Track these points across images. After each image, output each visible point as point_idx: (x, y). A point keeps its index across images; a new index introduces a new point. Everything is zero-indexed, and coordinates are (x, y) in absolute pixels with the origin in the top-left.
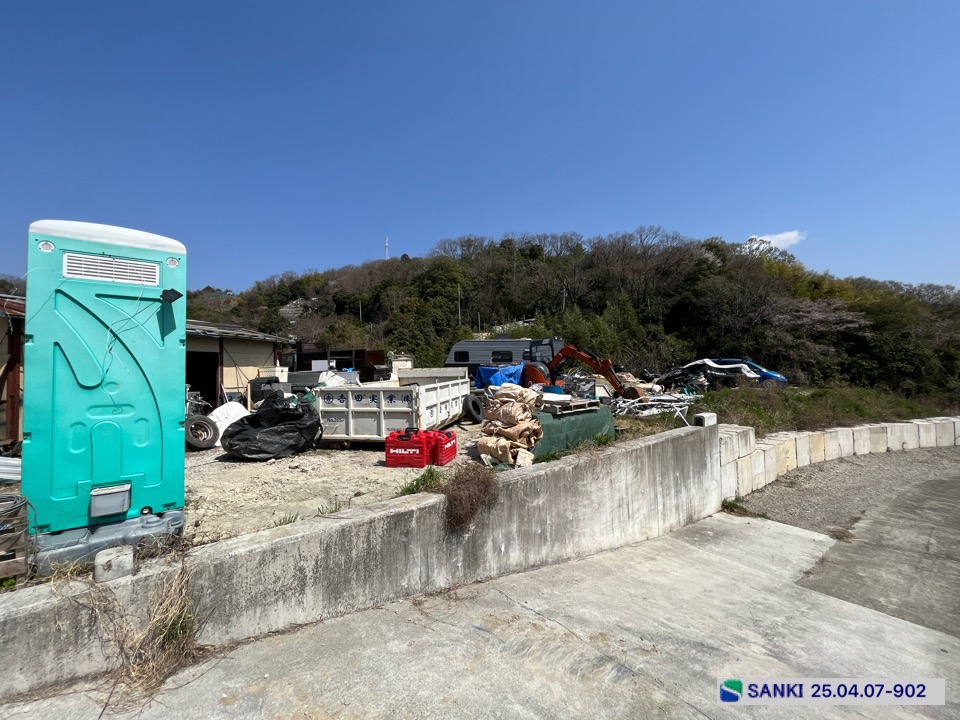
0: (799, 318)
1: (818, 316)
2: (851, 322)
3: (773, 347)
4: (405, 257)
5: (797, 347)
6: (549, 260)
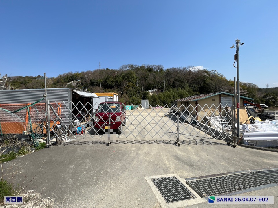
2: (243, 92)
4: (107, 69)
6: (155, 72)
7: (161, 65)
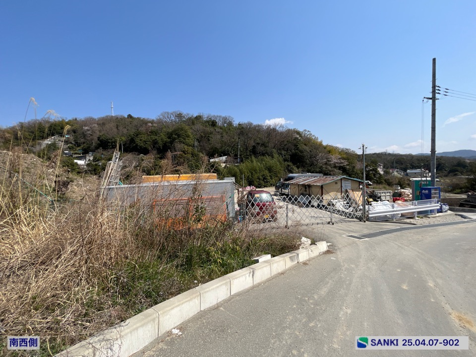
0: (331, 161)
1: (336, 161)
2: (343, 163)
3: (326, 171)
4: (130, 116)
5: (333, 171)
6: (221, 128)
7: (230, 117)
